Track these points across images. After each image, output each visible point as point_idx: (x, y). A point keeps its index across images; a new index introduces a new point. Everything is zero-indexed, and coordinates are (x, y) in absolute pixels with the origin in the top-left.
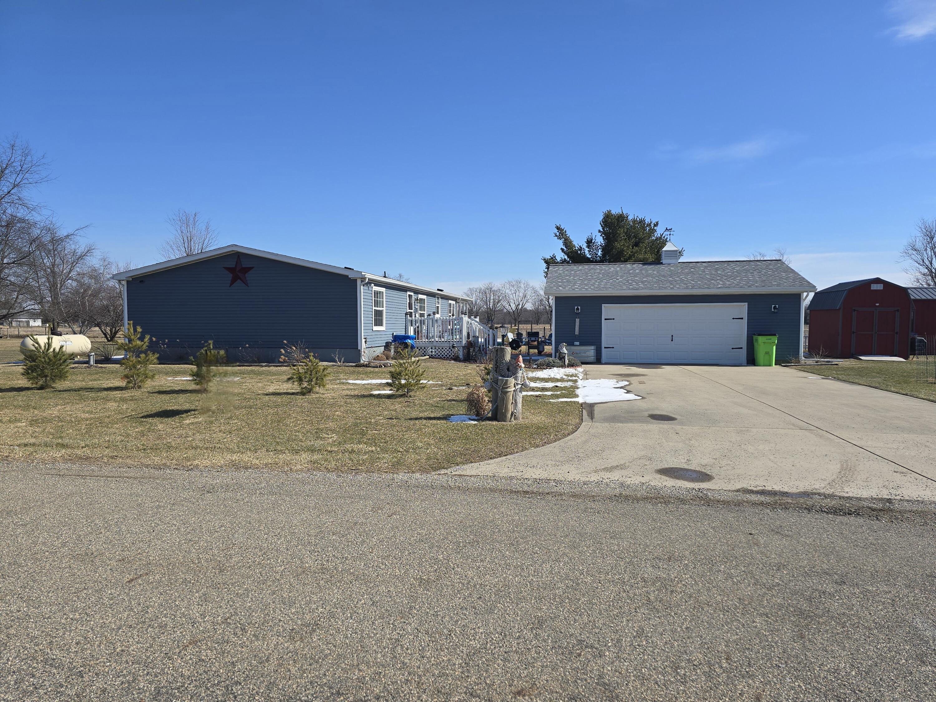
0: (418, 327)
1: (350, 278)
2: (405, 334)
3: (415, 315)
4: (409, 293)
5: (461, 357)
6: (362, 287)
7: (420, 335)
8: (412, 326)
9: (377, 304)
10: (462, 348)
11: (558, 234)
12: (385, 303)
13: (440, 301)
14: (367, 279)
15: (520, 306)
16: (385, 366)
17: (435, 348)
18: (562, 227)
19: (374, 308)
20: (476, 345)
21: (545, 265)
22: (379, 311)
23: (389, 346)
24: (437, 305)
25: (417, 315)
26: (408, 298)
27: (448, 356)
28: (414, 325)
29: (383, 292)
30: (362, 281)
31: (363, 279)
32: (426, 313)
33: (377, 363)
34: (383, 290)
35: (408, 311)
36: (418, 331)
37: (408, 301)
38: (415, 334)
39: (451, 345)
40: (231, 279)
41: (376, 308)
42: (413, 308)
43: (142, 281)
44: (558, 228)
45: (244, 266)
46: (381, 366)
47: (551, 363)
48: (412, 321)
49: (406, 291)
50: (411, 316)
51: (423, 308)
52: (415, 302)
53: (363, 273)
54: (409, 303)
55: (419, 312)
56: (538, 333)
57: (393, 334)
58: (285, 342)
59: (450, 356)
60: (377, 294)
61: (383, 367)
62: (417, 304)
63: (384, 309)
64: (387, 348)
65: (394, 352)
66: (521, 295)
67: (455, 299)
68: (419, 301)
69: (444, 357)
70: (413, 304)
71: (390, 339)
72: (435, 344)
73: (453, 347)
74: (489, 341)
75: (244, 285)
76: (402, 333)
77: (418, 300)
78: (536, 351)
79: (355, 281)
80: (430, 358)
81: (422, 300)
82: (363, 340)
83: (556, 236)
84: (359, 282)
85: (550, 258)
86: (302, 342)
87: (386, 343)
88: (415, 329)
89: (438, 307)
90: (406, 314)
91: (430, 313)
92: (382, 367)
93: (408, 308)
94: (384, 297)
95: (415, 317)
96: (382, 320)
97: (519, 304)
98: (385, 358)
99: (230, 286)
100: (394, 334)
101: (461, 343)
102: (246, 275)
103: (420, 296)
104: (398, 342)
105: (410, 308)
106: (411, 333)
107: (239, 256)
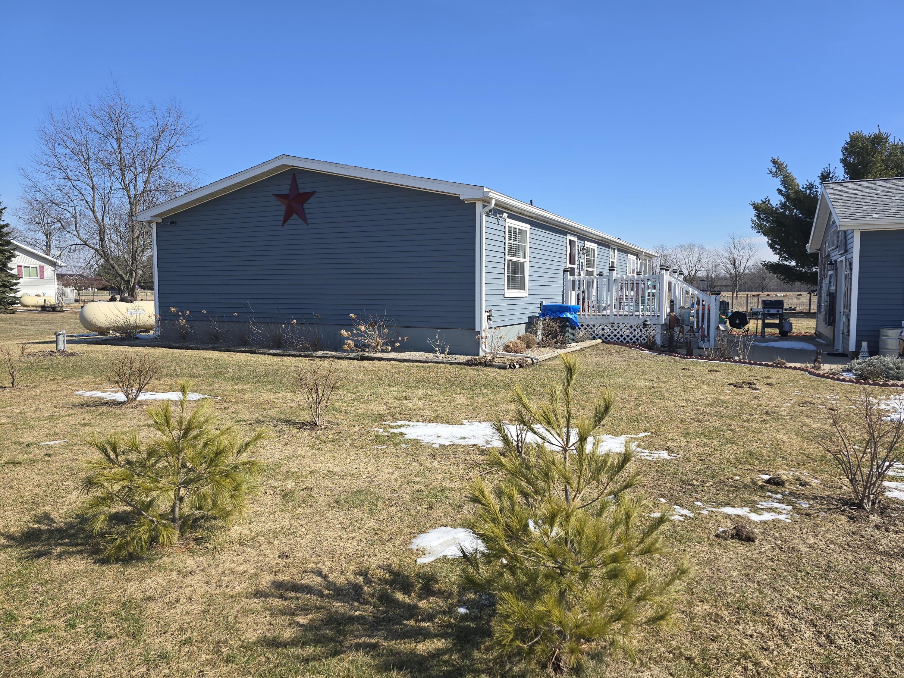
0: (583, 292)
1: (463, 201)
2: (563, 303)
3: (579, 273)
4: (570, 237)
5: (659, 343)
6: (484, 216)
7: (586, 304)
8: (573, 290)
9: (513, 250)
10: (660, 327)
11: (774, 170)
12: (528, 250)
13: (616, 254)
14: (493, 201)
17: (612, 327)
18: (781, 160)
19: (508, 258)
20: (686, 323)
22: (517, 263)
23: (533, 324)
24: (611, 260)
25: (582, 273)
26: (568, 246)
27: (634, 339)
28: (577, 289)
29: (525, 232)
30: (484, 206)
31: (486, 202)
32: (595, 271)
34: (525, 227)
35: (569, 266)
36: (584, 299)
37: (569, 252)
38: (578, 304)
39: (641, 322)
40: (284, 212)
41: (512, 258)
42: (577, 262)
43: (172, 223)
44: (774, 162)
45: (301, 191)
48: (573, 281)
49: (565, 234)
50: (572, 274)
51: (590, 263)
52: (579, 253)
54: (570, 254)
55: (586, 269)
56: (782, 301)
57: (542, 302)
58: (352, 316)
59: (637, 339)
60: (514, 233)
61: (517, 366)
62: (582, 256)
63: (527, 260)
64: (531, 328)
65: (543, 333)
67: (637, 254)
68: (585, 251)
69: (628, 342)
70: (577, 255)
71: (536, 311)
72: (612, 319)
73: (645, 325)
75: (301, 221)
76: (557, 301)
77: (584, 249)
79: (473, 206)
80: (603, 342)
81: (590, 251)
82: (485, 315)
83: (771, 173)
84: (478, 207)
85: (761, 202)
86: (381, 316)
87: (529, 318)
88: (578, 294)
89: (613, 263)
90: (565, 271)
91: (601, 270)
92: (514, 366)
93: (568, 262)
94: (528, 240)
95: (579, 275)
96: (521, 280)
98: (524, 346)
99: (282, 225)
100: (544, 303)
101: (658, 319)
102: (306, 206)
103: (588, 244)
104: (550, 318)
105: (572, 261)
106: (572, 301)
107: (294, 175)
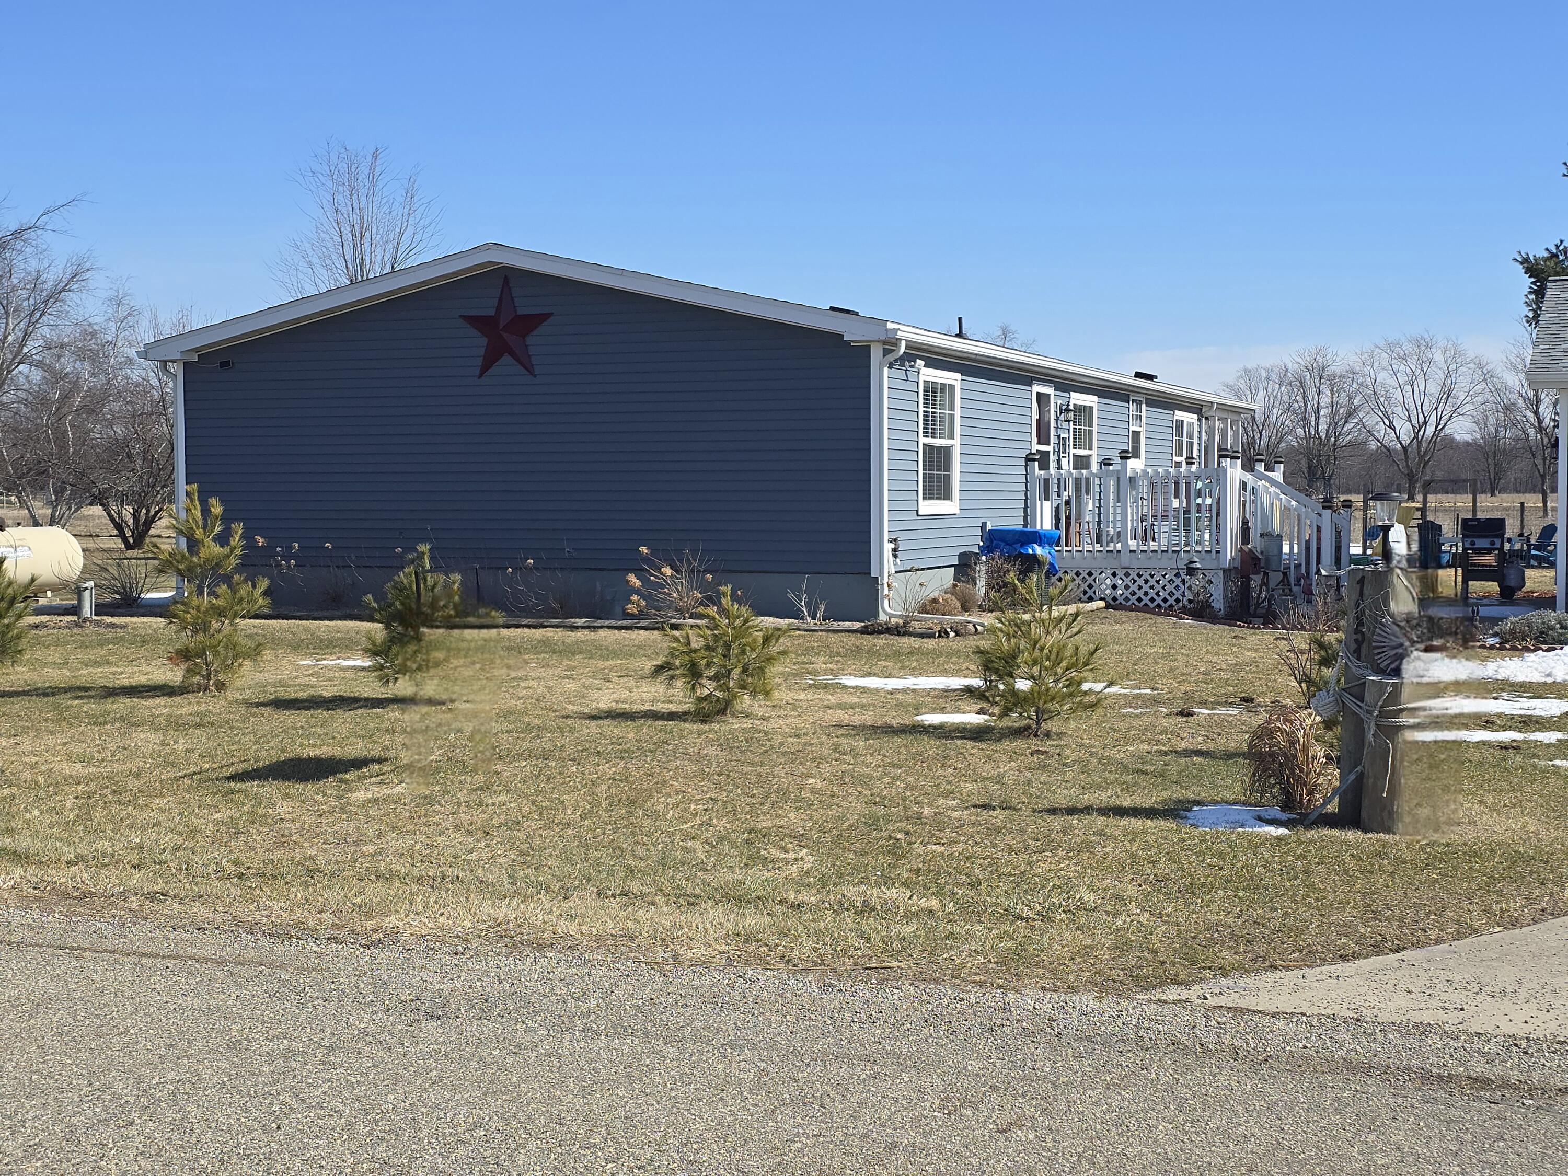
0: (1068, 503)
1: (848, 343)
2: (1025, 525)
3: (1059, 461)
4: (1037, 388)
5: (1218, 603)
6: (886, 370)
7: (1074, 529)
8: (1047, 499)
9: (931, 426)
10: (1221, 573)
12: (958, 421)
13: (1144, 414)
14: (903, 344)
15: (1430, 430)
16: (957, 634)
17: (1127, 575)
19: (923, 440)
20: (1274, 566)
21: (1527, 281)
22: (939, 449)
23: (970, 566)
24: (1132, 429)
25: (1064, 462)
26: (1035, 405)
27: (1171, 601)
28: (1055, 496)
29: (952, 387)
30: (886, 352)
31: (889, 344)
32: (1094, 455)
33: (933, 621)
34: (953, 378)
35: (1036, 447)
36: (1068, 518)
37: (1035, 416)
38: (1057, 527)
39: (1182, 565)
40: (482, 351)
41: (930, 441)
42: (1053, 439)
43: (224, 364)
45: (520, 312)
46: (943, 634)
47: (1552, 628)
48: (1046, 481)
49: (1029, 381)
50: (1044, 466)
51: (1083, 439)
52: (1057, 419)
53: (890, 326)
54: (1038, 421)
55: (1073, 451)
56: (1502, 521)
57: (984, 525)
58: (644, 550)
59: (1178, 601)
60: (933, 392)
61: (952, 634)
62: (1065, 425)
63: (956, 442)
64: (966, 574)
65: (988, 584)
66: (1434, 388)
67: (1197, 408)
68: (1071, 415)
69: (1159, 606)
70: (1053, 424)
71: (974, 543)
72: (1125, 559)
73: (1191, 571)
74: (1319, 549)
75: (521, 370)
76: (1014, 522)
77: (1068, 410)
78: (1493, 586)
79: (865, 350)
80: (1108, 607)
81: (1083, 412)
82: (888, 547)
84: (876, 354)
85: (1546, 254)
86: (694, 551)
87: (961, 556)
88: (1057, 508)
89: (1136, 434)
90: (1029, 459)
91: (1108, 453)
92: (947, 634)
93: (1035, 440)
94: (958, 402)
95: (1059, 468)
96: (947, 480)
97: (1425, 423)
98: (958, 605)
99: (481, 376)
100: (989, 527)
101: (1218, 559)
102: (530, 340)
103: (1077, 399)
104: (1002, 554)
105: (1043, 438)
106: (1045, 521)
107: (506, 281)
